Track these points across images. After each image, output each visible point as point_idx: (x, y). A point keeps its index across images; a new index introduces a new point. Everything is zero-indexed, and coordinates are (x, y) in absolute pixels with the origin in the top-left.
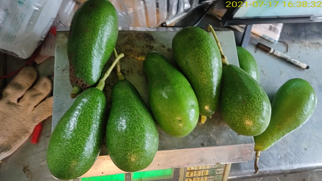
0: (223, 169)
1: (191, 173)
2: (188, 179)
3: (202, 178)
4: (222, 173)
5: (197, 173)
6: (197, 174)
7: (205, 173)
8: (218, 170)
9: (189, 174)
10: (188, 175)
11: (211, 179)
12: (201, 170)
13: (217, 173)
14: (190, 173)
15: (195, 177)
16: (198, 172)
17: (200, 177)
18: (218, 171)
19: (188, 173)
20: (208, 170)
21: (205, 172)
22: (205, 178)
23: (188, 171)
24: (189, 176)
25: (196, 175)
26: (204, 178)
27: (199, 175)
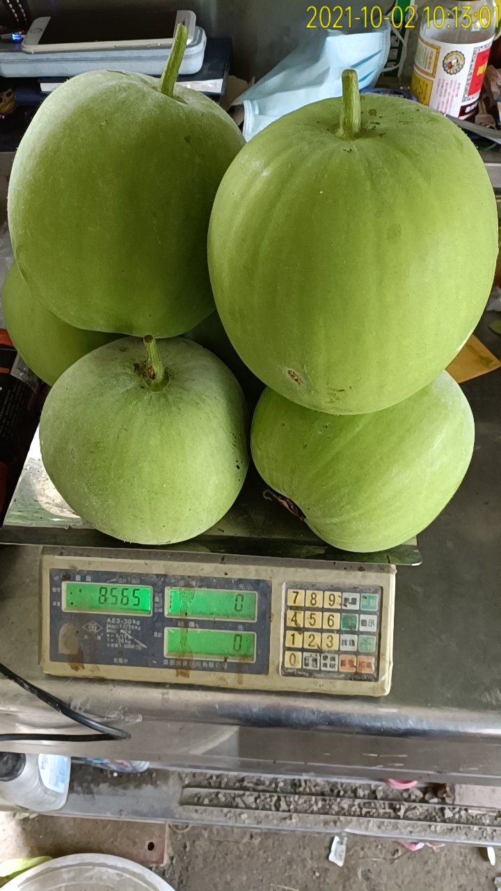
0: (375, 618)
1: (297, 614)
2: (292, 632)
3: (325, 635)
4: (374, 629)
5: (311, 618)
6: (312, 621)
7: (331, 623)
8: (363, 617)
9: (294, 619)
10: (292, 620)
11: (348, 643)
12: (323, 610)
13: (362, 629)
14: (295, 615)
15: (308, 630)
16: (314, 614)
17: (321, 631)
18: (364, 623)
19: (290, 614)
20: (339, 614)
21: (331, 617)
22: (332, 638)
23: (291, 608)
24: (293, 624)
25: (310, 624)
26: (330, 638)
27: (318, 626)
